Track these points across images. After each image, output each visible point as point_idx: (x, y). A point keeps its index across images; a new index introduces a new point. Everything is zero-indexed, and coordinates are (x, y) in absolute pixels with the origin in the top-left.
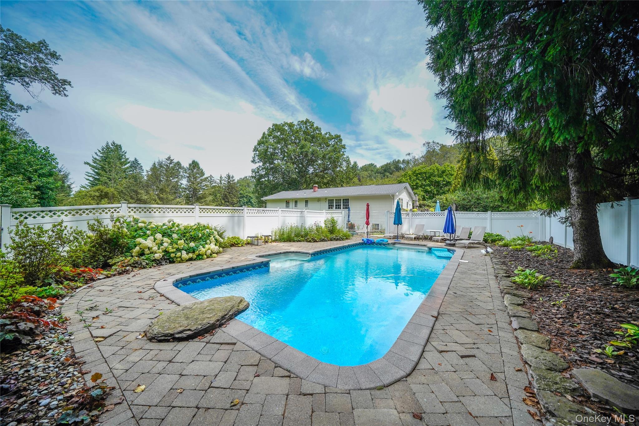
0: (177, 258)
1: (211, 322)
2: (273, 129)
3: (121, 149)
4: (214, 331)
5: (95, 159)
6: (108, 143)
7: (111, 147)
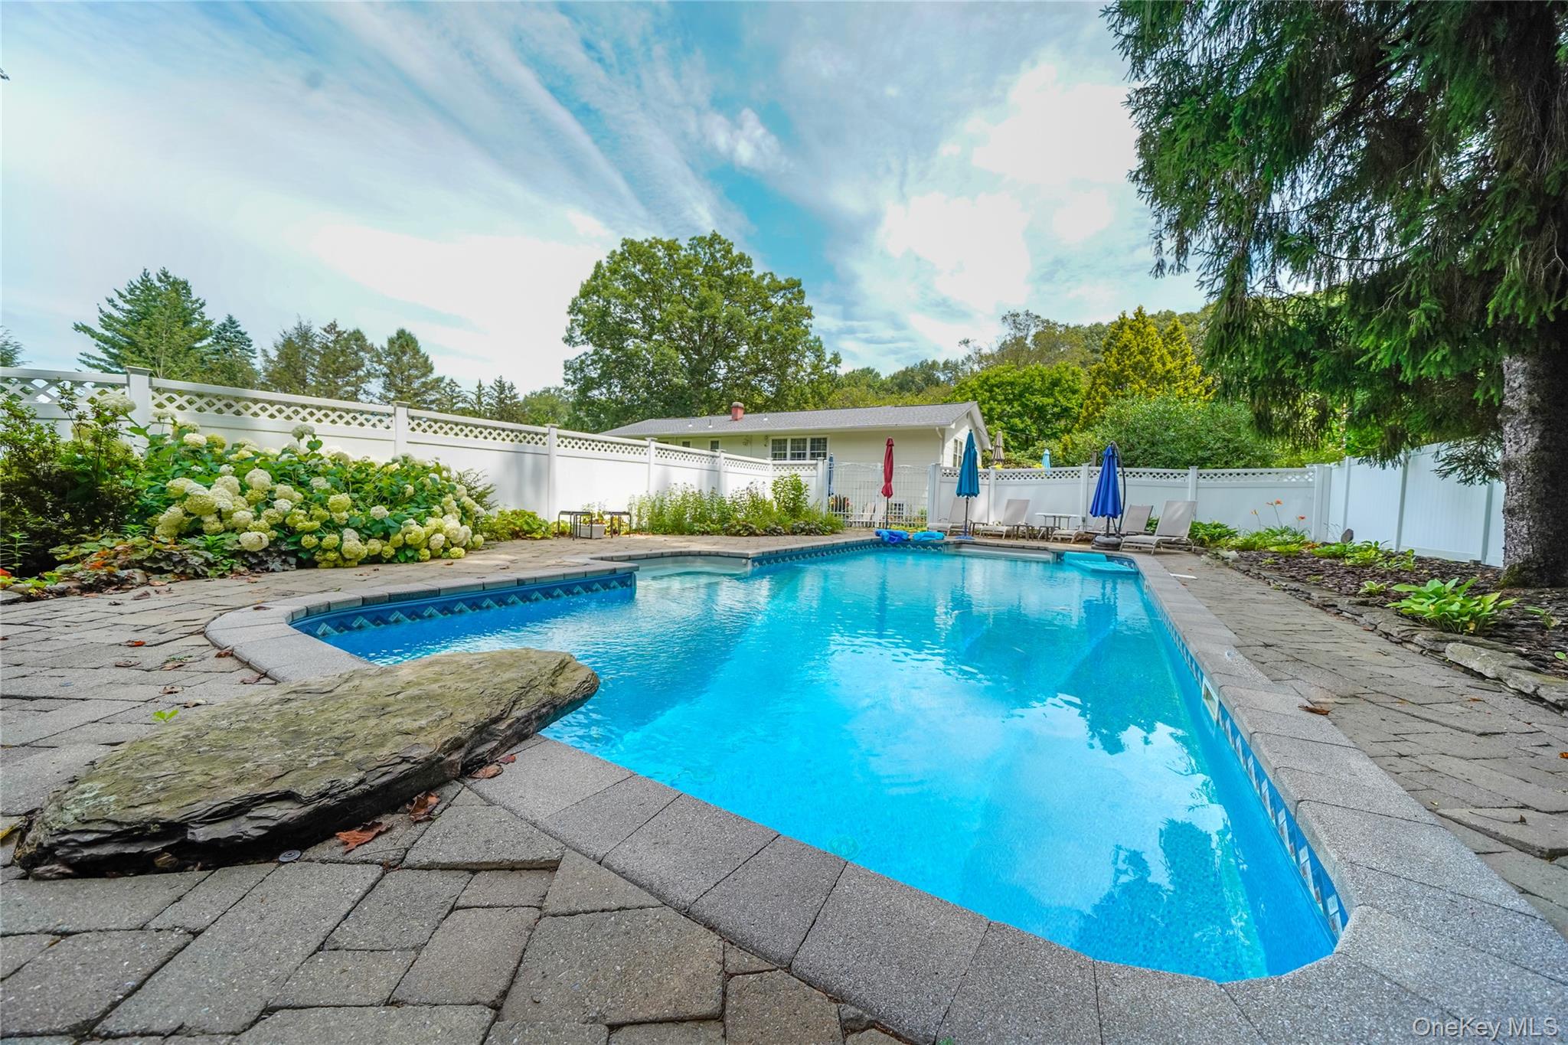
0: (325, 551)
1: (420, 753)
2: (622, 254)
3: (189, 292)
4: (433, 800)
5: (110, 317)
6: (146, 274)
7: (158, 284)
